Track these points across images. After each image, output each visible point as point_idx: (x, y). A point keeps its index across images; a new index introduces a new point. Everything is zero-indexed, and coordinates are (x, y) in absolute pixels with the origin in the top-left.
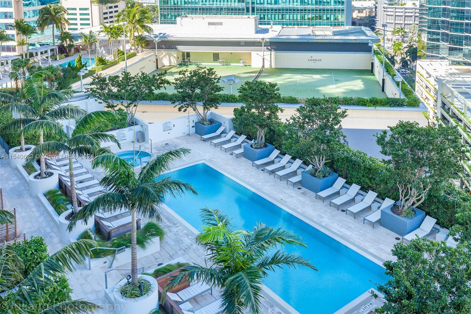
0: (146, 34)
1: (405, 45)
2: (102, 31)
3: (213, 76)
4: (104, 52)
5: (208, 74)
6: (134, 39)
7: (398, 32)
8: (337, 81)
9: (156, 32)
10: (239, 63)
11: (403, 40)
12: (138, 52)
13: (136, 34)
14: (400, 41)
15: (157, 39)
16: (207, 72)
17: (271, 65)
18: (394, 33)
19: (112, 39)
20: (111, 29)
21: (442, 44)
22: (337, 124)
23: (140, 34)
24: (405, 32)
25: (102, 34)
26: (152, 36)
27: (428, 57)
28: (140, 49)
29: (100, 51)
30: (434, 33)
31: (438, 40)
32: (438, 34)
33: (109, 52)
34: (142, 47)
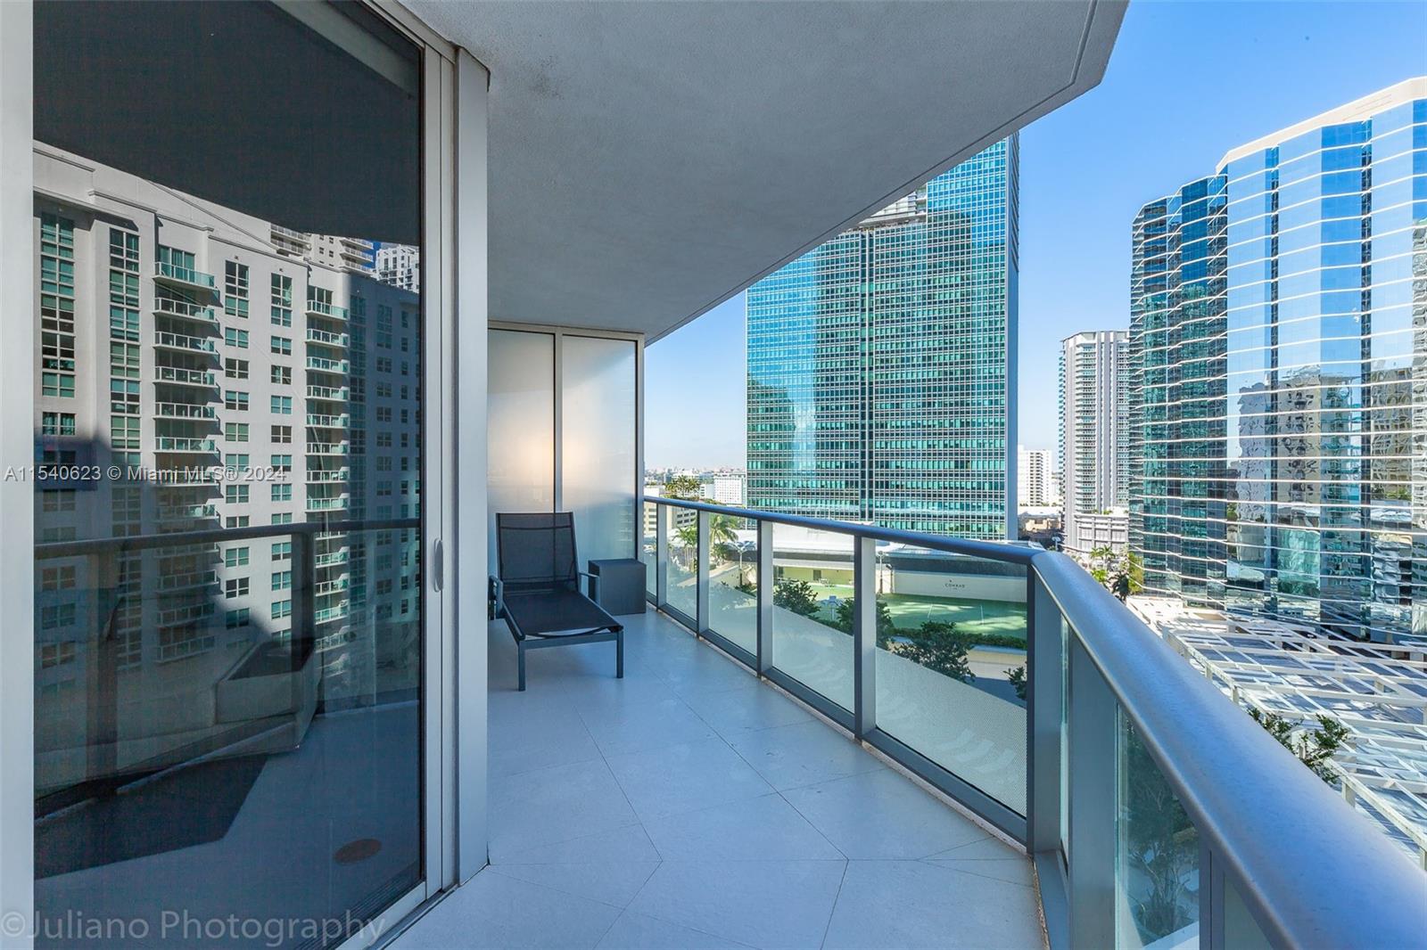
0: (729, 541)
1: (1112, 574)
2: (677, 536)
4: (678, 562)
6: (714, 548)
7: (1101, 554)
8: (987, 616)
9: (741, 540)
10: (848, 584)
11: (1109, 566)
12: (718, 564)
13: (717, 542)
14: (1105, 568)
15: (742, 549)
17: (891, 589)
18: (1093, 555)
19: (689, 546)
20: (688, 533)
21: (1169, 573)
23: (722, 541)
24: (1113, 555)
25: (677, 540)
26: (736, 545)
27: (1146, 592)
28: (720, 560)
29: (674, 561)
30: (1155, 557)
31: (1162, 567)
32: (1162, 558)
33: (684, 563)
34: (723, 557)
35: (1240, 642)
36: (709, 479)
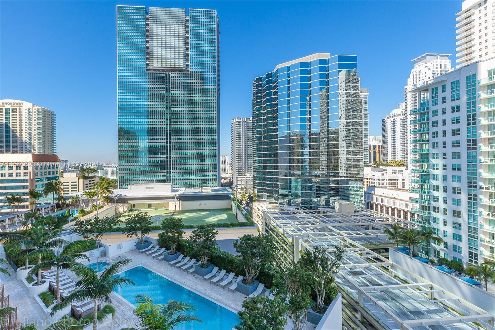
0: (110, 195)
1: (247, 195)
2: (84, 194)
3: (147, 217)
4: (84, 206)
5: (144, 216)
6: (103, 198)
7: (243, 189)
8: (214, 215)
9: (116, 194)
10: (162, 208)
11: (246, 192)
12: (105, 205)
13: (104, 195)
14: (245, 193)
15: (116, 198)
16: (144, 214)
17: (179, 208)
18: (241, 189)
19: (90, 198)
20: (89, 193)
21: (264, 194)
22: (213, 238)
23: (107, 195)
24: (247, 189)
25: (84, 196)
26: (114, 196)
27: (258, 201)
28: (106, 203)
29: (82, 206)
30: (260, 189)
31: (262, 192)
32: (262, 189)
33: (87, 206)
34: (107, 202)
35: (284, 213)
36: (101, 168)
